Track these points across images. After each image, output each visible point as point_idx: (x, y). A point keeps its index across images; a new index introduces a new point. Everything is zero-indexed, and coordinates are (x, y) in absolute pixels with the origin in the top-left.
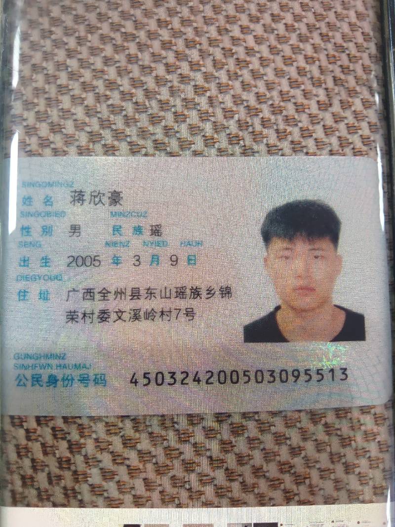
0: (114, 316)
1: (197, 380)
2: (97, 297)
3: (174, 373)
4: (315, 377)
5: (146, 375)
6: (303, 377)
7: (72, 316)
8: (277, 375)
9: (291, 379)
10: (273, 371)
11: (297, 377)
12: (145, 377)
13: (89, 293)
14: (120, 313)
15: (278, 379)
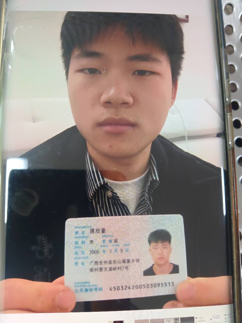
0: (104, 270)
1: (129, 288)
2: (99, 264)
3: (122, 287)
4: (164, 285)
5: (114, 287)
6: (161, 285)
7: (91, 270)
8: (153, 285)
9: (157, 286)
10: (152, 284)
11: (159, 286)
12: (114, 288)
13: (96, 263)
14: (106, 268)
15: (153, 286)
